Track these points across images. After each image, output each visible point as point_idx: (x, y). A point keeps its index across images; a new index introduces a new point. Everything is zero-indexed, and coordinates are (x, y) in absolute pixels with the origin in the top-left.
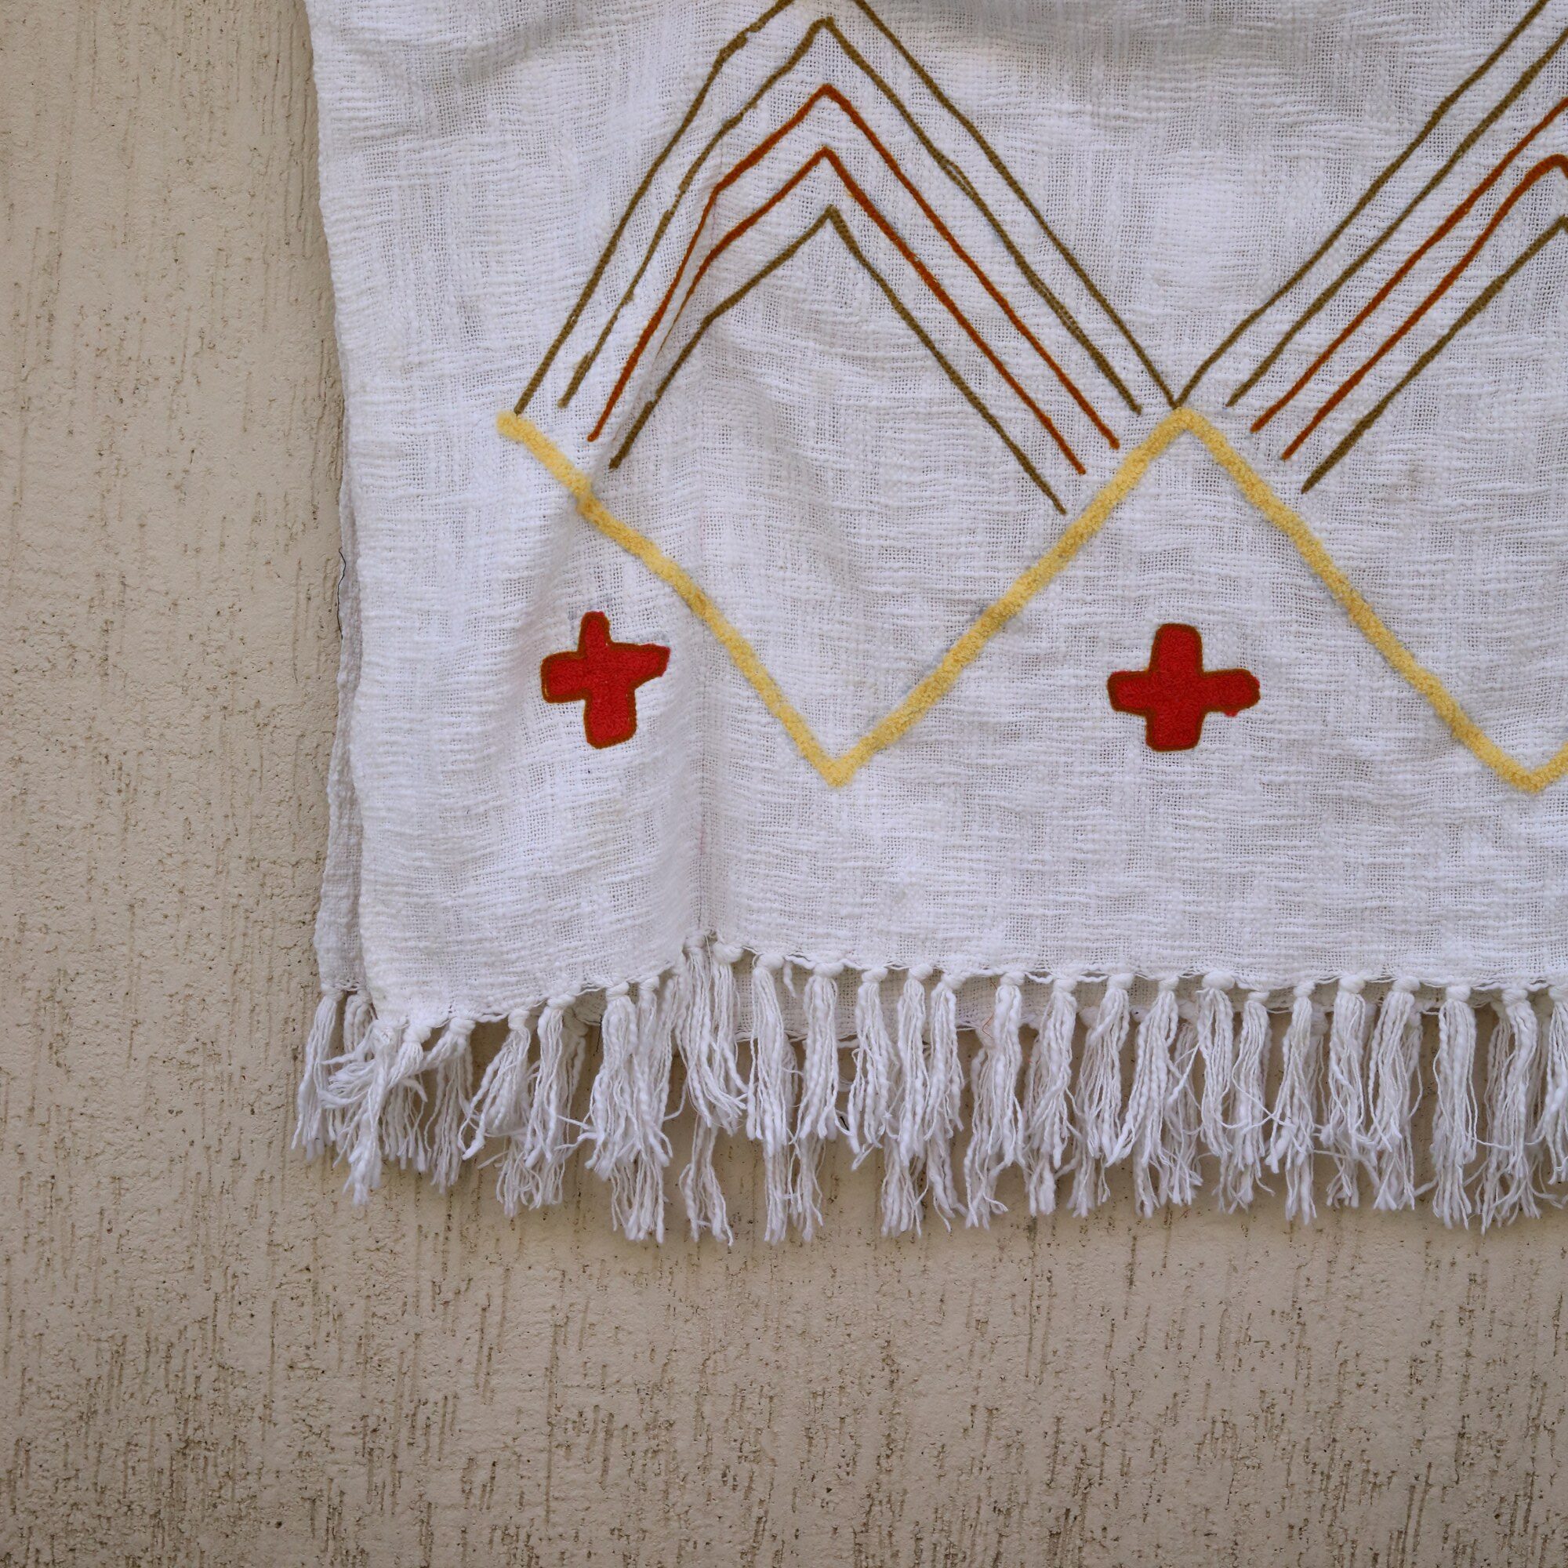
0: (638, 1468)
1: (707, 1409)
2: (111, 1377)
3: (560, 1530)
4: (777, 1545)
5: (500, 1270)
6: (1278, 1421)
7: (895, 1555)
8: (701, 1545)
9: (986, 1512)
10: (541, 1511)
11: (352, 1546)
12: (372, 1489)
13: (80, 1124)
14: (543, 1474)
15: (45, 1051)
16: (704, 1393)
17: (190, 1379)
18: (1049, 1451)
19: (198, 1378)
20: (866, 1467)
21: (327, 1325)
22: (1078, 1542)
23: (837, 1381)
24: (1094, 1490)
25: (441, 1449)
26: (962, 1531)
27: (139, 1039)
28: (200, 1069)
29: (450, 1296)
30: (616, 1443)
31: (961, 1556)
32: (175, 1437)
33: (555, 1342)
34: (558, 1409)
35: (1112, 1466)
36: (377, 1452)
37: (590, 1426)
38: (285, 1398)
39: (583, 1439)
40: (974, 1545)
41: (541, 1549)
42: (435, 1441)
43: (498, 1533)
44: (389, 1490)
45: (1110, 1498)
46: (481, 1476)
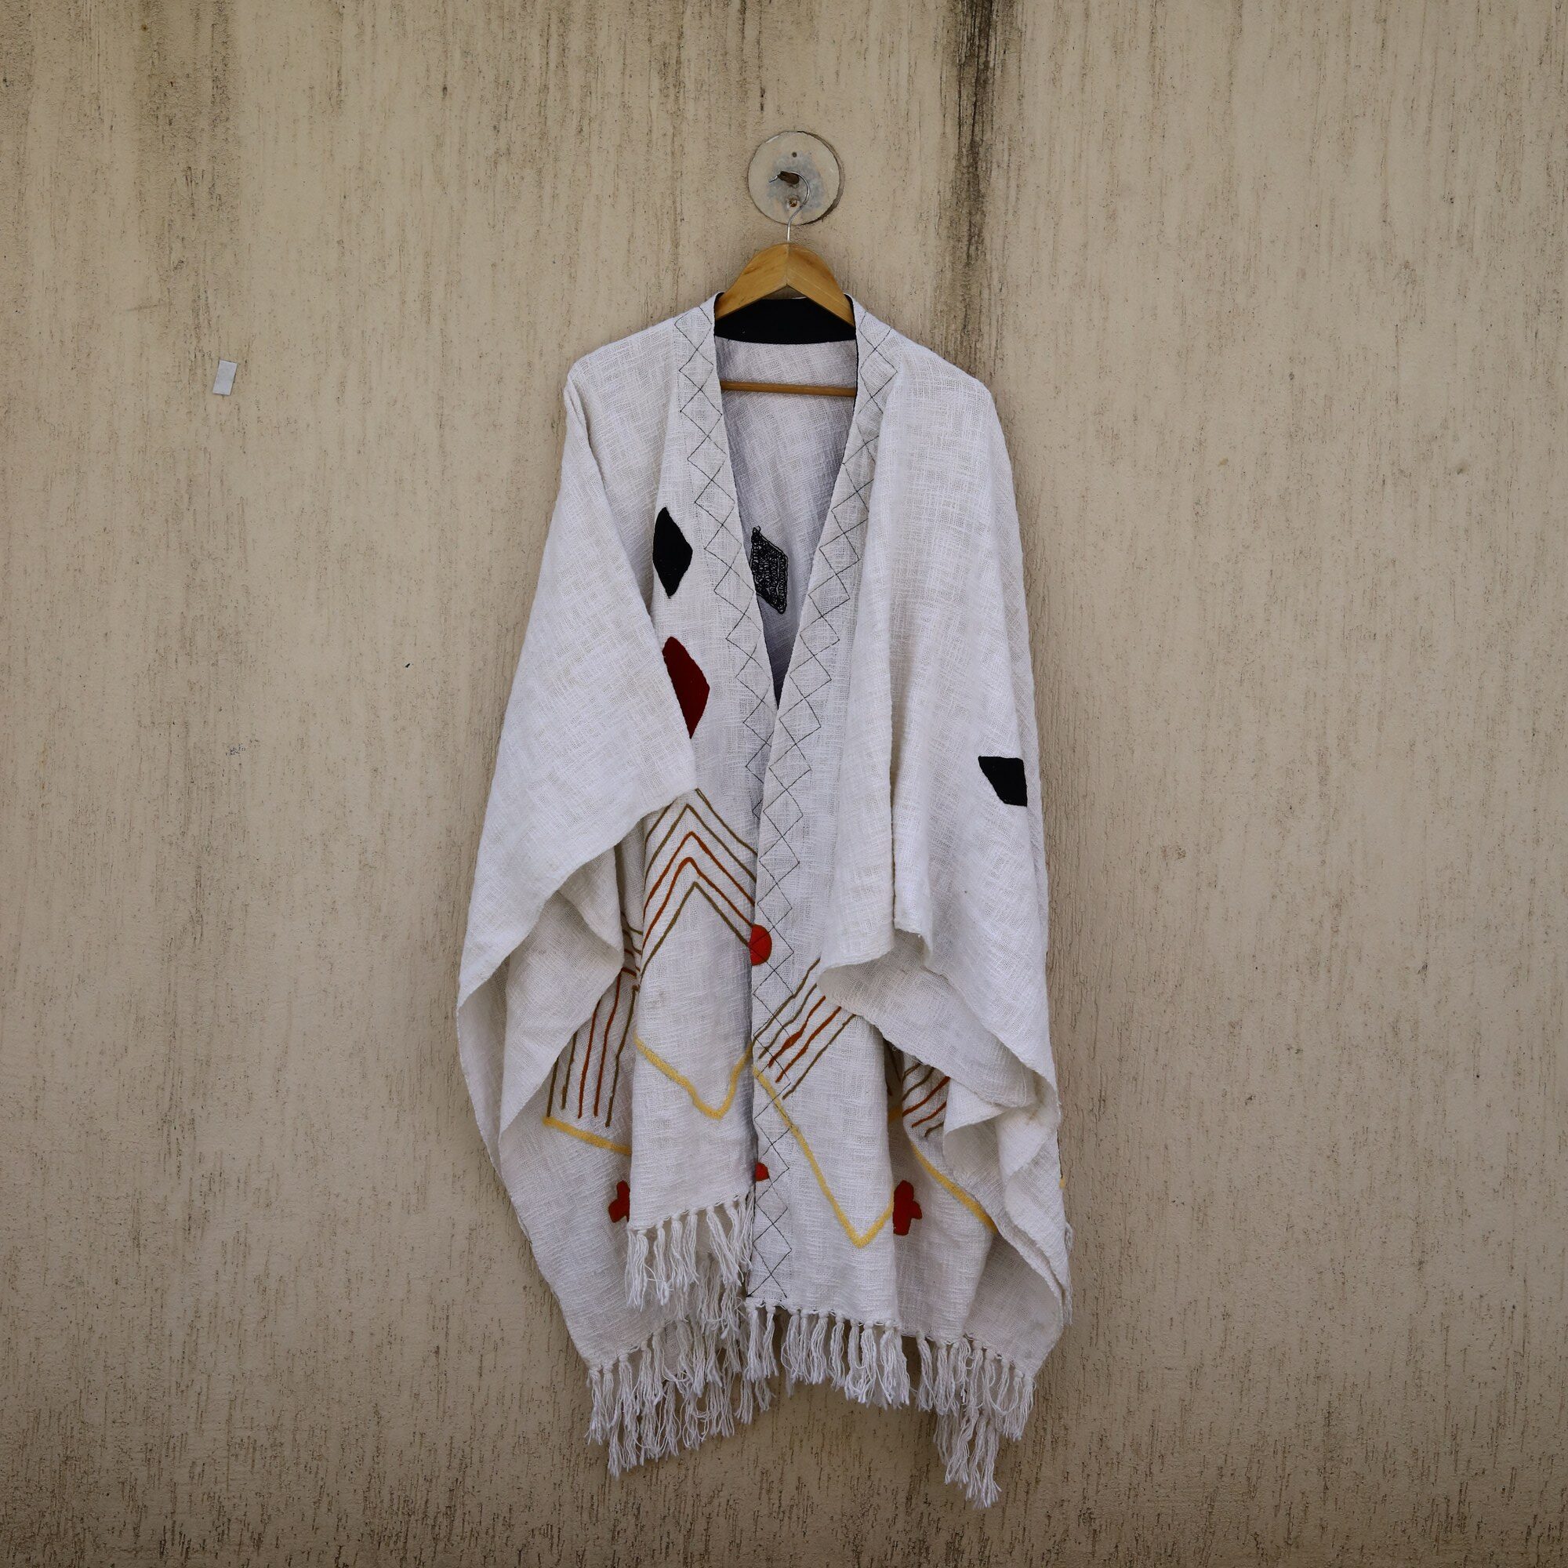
0: (267, 1465)
1: (297, 1437)
2: (33, 1428)
3: (233, 1494)
4: (330, 1498)
5: (206, 1376)
6: (547, 1436)
7: (382, 1502)
8: (296, 1499)
9: (421, 1480)
10: (224, 1485)
11: (141, 1504)
12: (150, 1476)
13: (22, 1314)
14: (225, 1468)
15: (7, 1283)
16: (296, 1429)
17: (69, 1428)
18: (448, 1452)
19: (72, 1428)
20: (368, 1461)
21: (130, 1403)
22: (462, 1494)
23: (354, 1423)
24: (468, 1469)
25: (180, 1458)
26: (411, 1489)
27: (48, 1276)
28: (75, 1290)
29: (184, 1388)
30: (258, 1453)
31: (411, 1501)
32: (62, 1455)
33: (230, 1408)
34: (232, 1438)
35: (476, 1458)
36: (152, 1460)
37: (246, 1445)
38: (111, 1436)
39: (243, 1452)
40: (416, 1496)
41: (225, 1503)
42: (177, 1454)
43: (206, 1496)
44: (157, 1477)
45: (476, 1473)
46: (198, 1469)
